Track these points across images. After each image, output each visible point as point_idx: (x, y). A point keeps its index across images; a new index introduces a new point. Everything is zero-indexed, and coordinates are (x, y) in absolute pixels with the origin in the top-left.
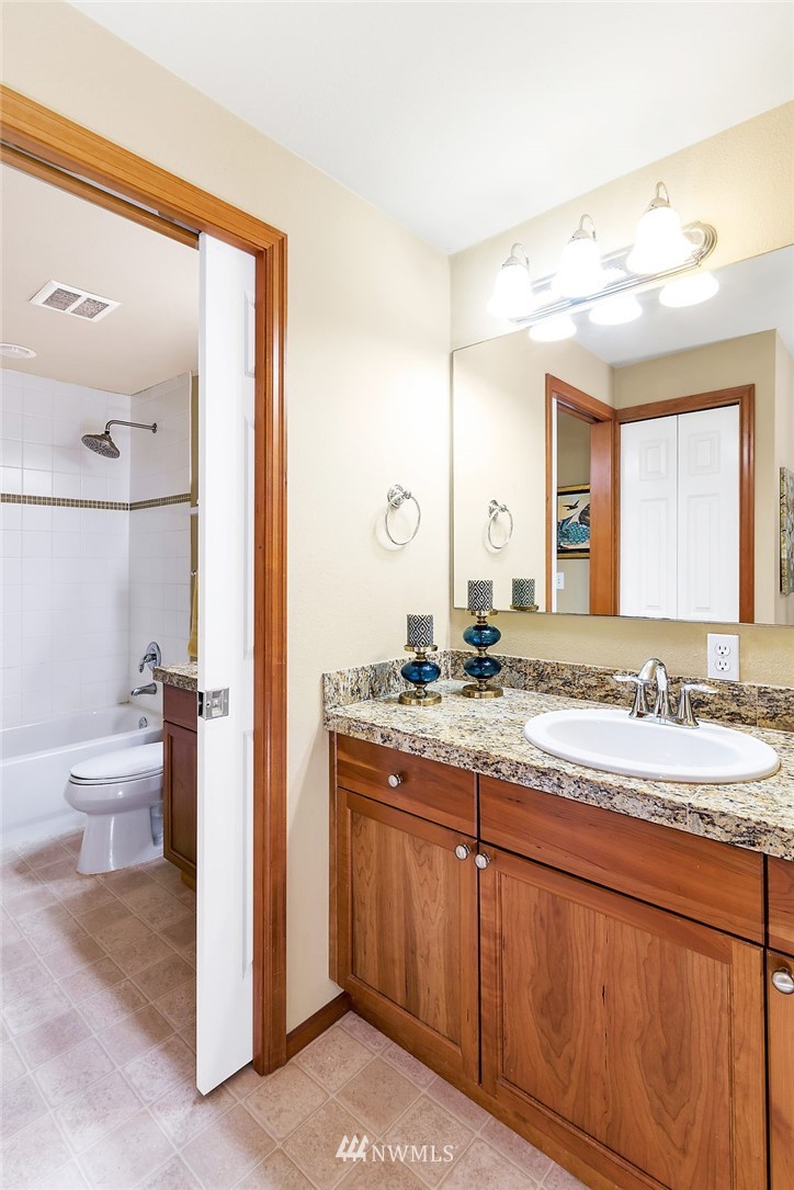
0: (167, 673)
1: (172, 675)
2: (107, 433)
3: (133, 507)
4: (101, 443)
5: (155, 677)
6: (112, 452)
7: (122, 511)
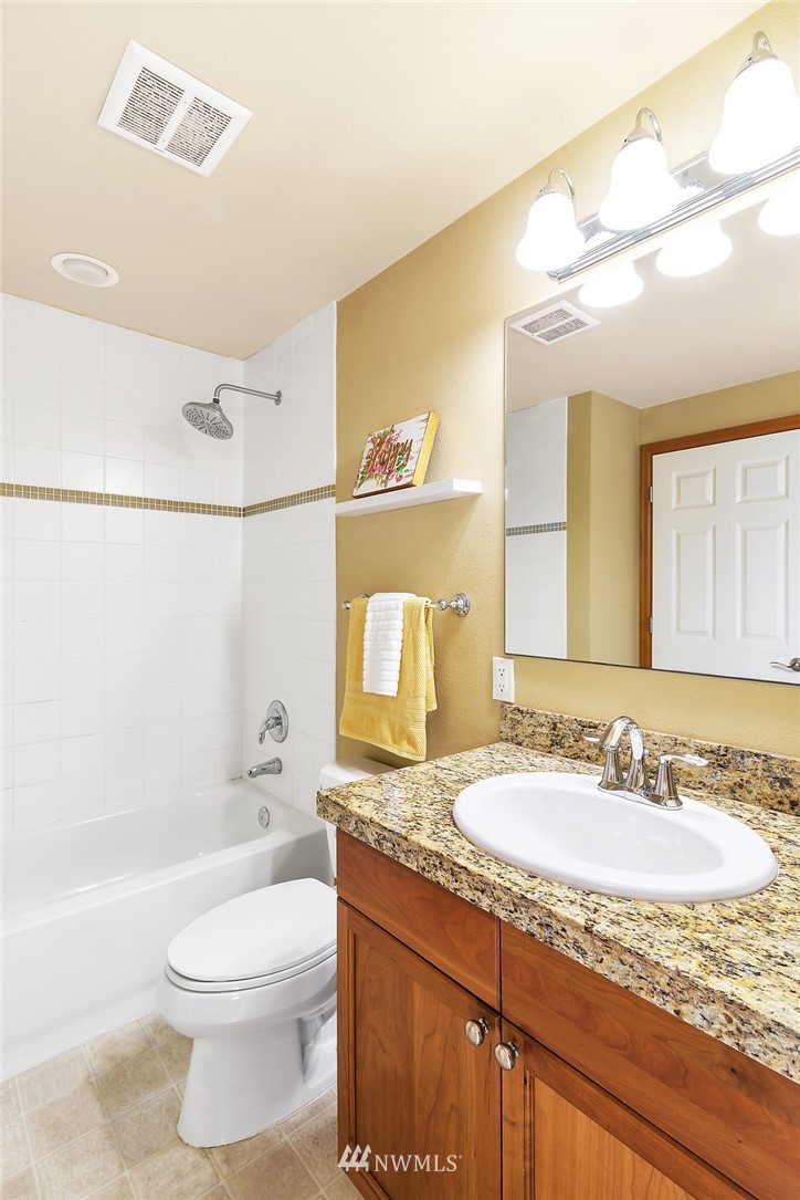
0: (351, 814)
1: (361, 821)
2: (216, 401)
3: (246, 512)
4: (207, 418)
5: (323, 812)
6: (221, 430)
7: (233, 518)
